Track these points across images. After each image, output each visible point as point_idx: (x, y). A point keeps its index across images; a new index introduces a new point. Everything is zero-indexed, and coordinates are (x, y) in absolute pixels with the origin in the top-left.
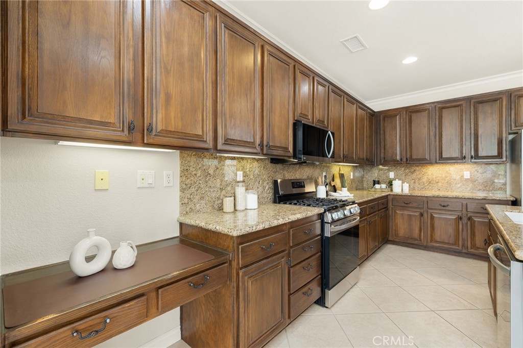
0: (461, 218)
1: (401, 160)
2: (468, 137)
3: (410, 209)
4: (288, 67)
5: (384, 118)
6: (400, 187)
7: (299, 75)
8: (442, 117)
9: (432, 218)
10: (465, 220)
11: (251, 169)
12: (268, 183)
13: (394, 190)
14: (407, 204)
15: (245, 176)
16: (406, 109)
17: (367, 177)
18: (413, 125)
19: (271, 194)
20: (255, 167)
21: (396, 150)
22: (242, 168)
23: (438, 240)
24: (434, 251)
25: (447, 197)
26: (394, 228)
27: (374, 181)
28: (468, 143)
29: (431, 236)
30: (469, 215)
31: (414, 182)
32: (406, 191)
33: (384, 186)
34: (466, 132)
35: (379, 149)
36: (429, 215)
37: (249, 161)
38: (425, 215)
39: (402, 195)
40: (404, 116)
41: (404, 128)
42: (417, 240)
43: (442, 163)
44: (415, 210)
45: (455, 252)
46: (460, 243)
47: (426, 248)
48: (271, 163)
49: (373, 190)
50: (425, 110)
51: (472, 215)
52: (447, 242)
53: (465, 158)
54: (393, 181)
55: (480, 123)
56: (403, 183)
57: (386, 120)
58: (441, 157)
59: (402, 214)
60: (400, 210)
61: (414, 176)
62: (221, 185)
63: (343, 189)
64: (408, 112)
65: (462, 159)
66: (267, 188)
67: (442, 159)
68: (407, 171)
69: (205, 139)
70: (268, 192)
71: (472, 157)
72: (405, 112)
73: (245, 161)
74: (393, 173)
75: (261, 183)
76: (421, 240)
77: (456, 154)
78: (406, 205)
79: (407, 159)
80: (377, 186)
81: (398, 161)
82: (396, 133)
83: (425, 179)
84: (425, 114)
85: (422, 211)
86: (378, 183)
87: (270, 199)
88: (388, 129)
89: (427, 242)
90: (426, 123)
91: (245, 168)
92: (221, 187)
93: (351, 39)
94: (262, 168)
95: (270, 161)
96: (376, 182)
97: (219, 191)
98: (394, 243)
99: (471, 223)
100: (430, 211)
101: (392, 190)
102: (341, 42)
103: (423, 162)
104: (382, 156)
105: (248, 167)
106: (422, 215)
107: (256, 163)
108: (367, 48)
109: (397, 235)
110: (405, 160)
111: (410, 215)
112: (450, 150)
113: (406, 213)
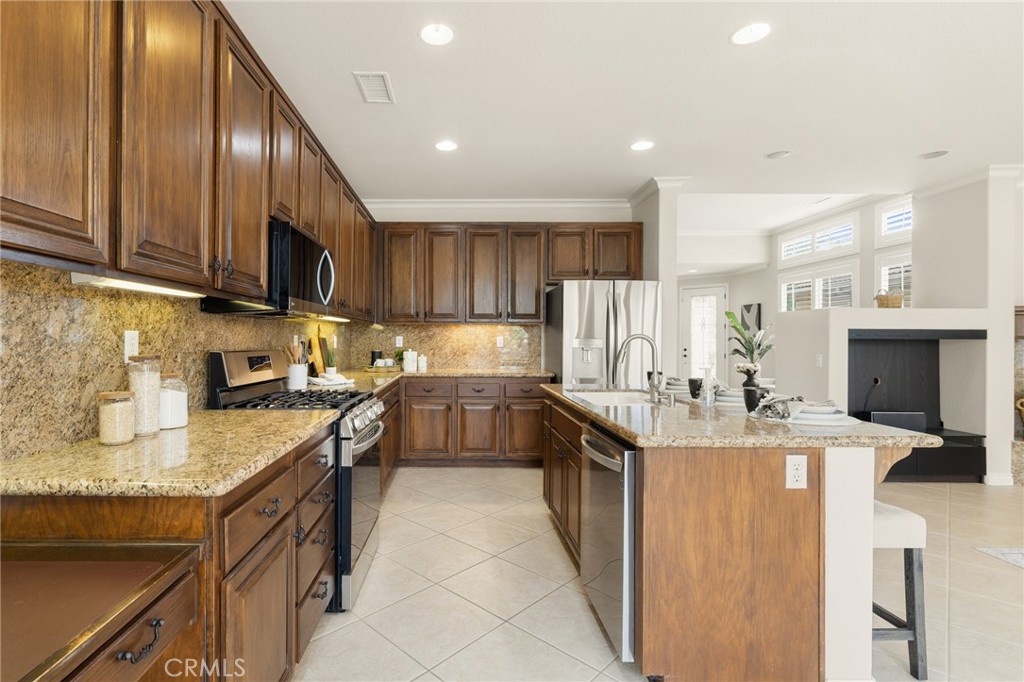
0: (498, 408)
1: (417, 315)
2: (504, 285)
3: (434, 401)
4: (260, 91)
5: (391, 236)
6: (415, 364)
7: (278, 117)
8: (474, 248)
9: (463, 411)
10: (502, 409)
11: (158, 325)
12: (194, 361)
13: (405, 369)
14: (428, 391)
15: (143, 344)
16: (426, 226)
17: (357, 345)
18: (435, 256)
19: (201, 387)
20: (169, 321)
21: (410, 296)
22: (137, 321)
23: (471, 446)
24: (464, 466)
25: (482, 377)
26: (408, 436)
27: (373, 353)
28: (504, 294)
29: (462, 441)
30: (508, 401)
31: (433, 354)
32: (424, 370)
33: (390, 362)
34: (502, 278)
35: (381, 293)
36: (459, 406)
37: (154, 304)
38: (454, 408)
39: (417, 377)
40: (422, 238)
41: (422, 259)
42: (440, 451)
43: (474, 323)
44: (440, 401)
45: (490, 461)
46: (497, 446)
47: (454, 462)
48: (202, 310)
49: (374, 369)
50: (451, 234)
51: (511, 401)
52: (481, 447)
53: (500, 315)
54: (405, 353)
55: (518, 266)
56: (419, 355)
57: (393, 241)
58: (473, 315)
59: (422, 410)
60: (418, 404)
61: (433, 343)
62: (81, 368)
63: (327, 369)
64: (427, 233)
65: (497, 318)
66: (192, 373)
67: (474, 317)
68: (423, 334)
69: (90, 235)
70: (194, 382)
71: (508, 316)
72: (423, 232)
73: (144, 306)
74: (401, 338)
75: (179, 360)
76: (447, 452)
77: (491, 310)
78: (428, 394)
79: (425, 313)
80: (379, 362)
81: (412, 317)
82: (410, 267)
83: (448, 350)
84: (450, 239)
85: (449, 402)
86: (380, 356)
87: (200, 399)
88: (397, 258)
89: (456, 453)
90: (451, 253)
91: (144, 321)
92: (84, 375)
93: (372, 76)
94: (183, 323)
95: (199, 306)
96: (377, 355)
97: (77, 386)
98: (408, 463)
99: (510, 415)
100: (461, 401)
101: (402, 370)
102: (354, 75)
103: (449, 319)
104: (386, 306)
105: (150, 320)
106: (449, 408)
107: (169, 308)
108: (393, 103)
109: (412, 449)
110: (422, 316)
111: (433, 410)
112: (485, 303)
113: (428, 407)
